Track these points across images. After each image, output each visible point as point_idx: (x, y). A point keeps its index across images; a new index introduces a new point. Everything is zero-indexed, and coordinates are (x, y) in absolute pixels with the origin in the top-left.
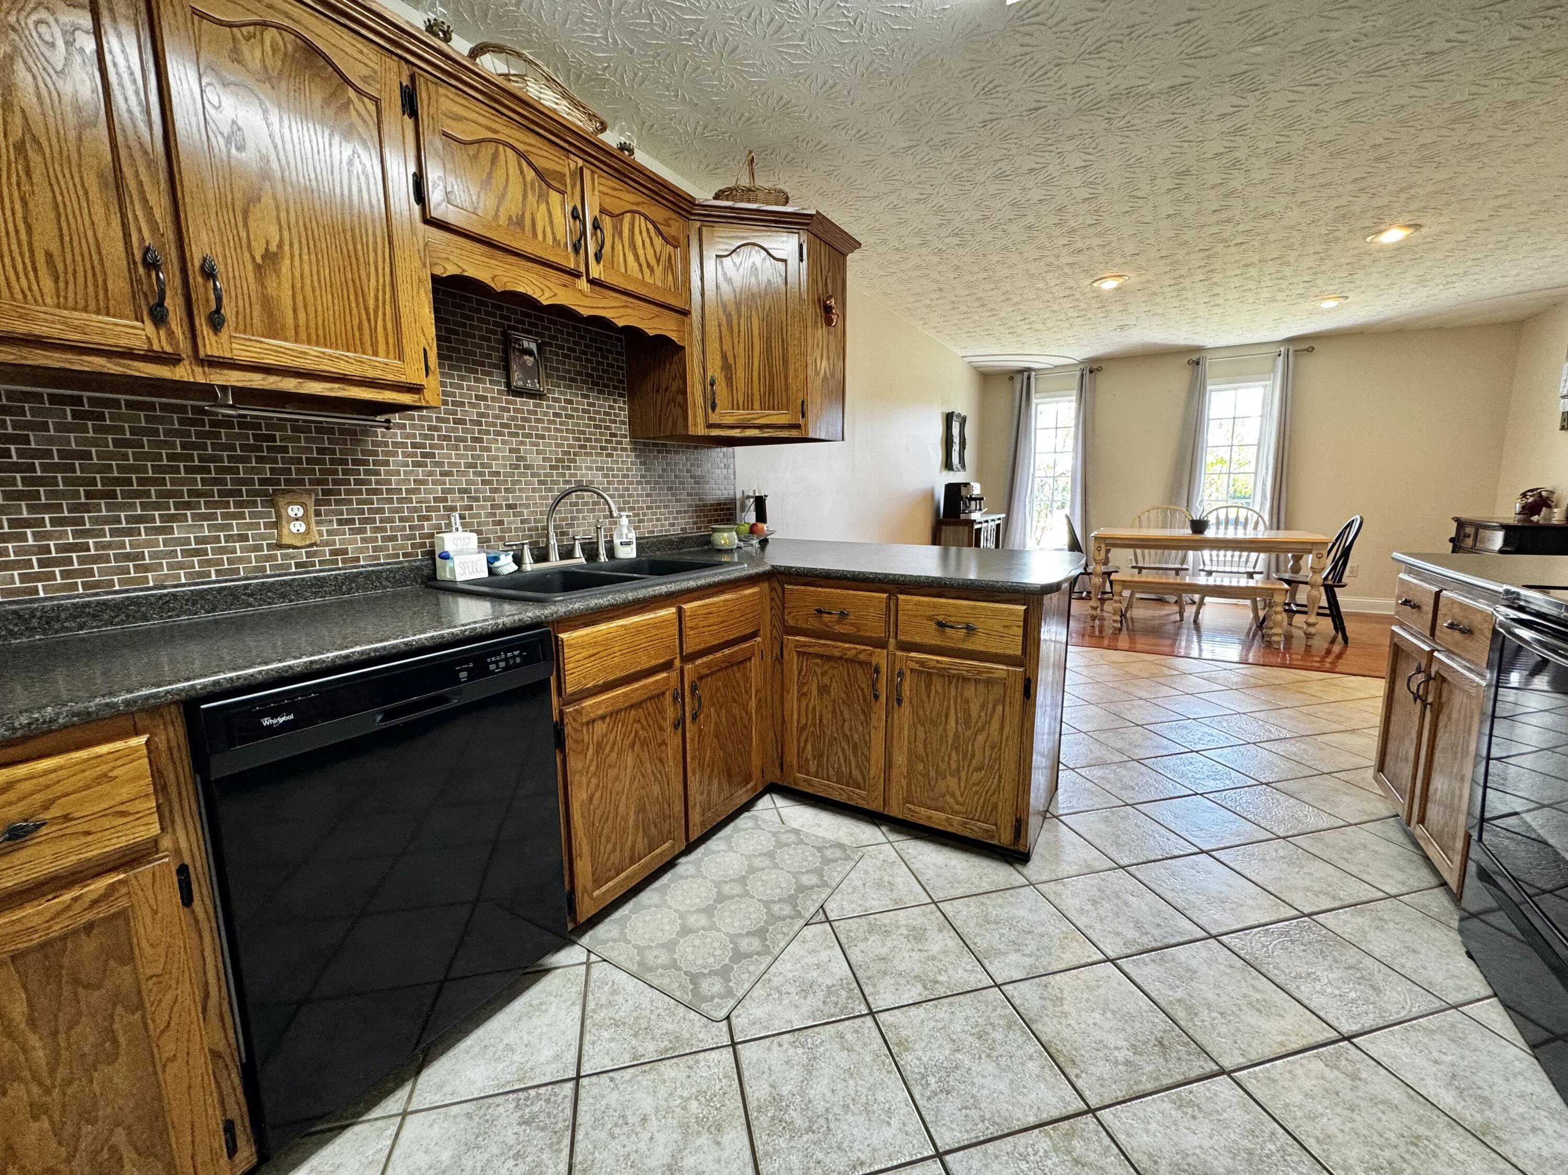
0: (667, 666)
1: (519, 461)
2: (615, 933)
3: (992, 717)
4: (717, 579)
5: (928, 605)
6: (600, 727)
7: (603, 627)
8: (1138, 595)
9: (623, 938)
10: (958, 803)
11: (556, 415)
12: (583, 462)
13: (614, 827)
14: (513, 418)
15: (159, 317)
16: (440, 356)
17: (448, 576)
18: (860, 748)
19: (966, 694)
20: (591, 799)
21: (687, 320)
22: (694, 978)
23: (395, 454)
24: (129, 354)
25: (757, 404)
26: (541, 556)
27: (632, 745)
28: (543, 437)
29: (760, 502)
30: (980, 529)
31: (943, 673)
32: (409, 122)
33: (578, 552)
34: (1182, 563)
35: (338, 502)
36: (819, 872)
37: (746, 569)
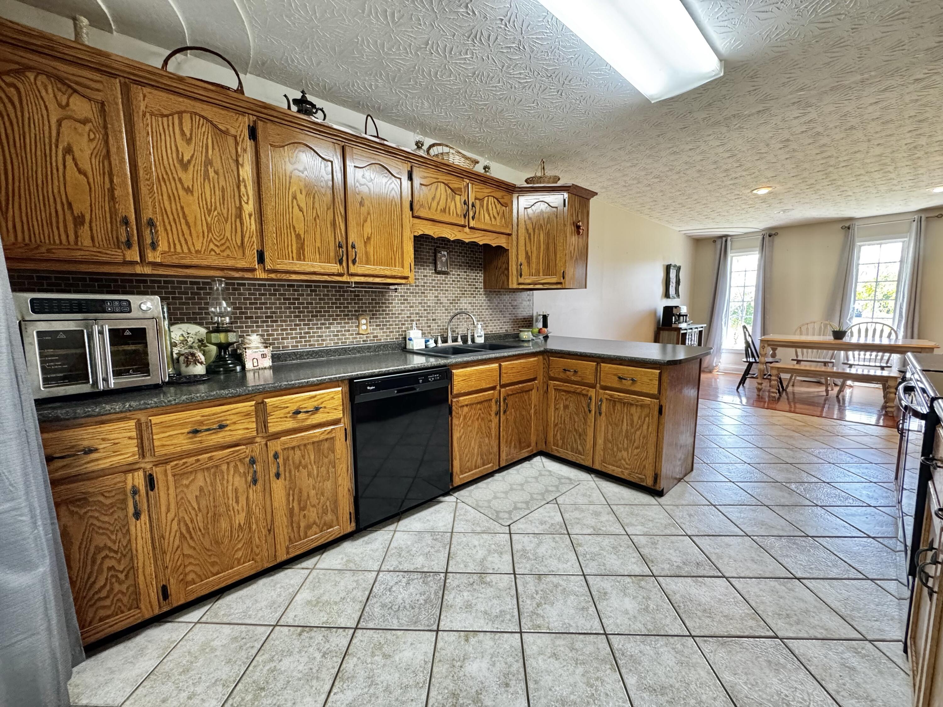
0: (493, 388)
1: (438, 301)
2: (467, 494)
3: (644, 423)
4: (517, 353)
5: (614, 368)
6: (466, 409)
7: (469, 369)
8: (798, 378)
9: (471, 496)
10: (627, 464)
11: (453, 281)
12: (463, 300)
13: (469, 451)
14: (437, 283)
15: (341, 262)
16: (415, 265)
17: (411, 348)
18: (582, 435)
19: (632, 412)
20: (461, 437)
21: (510, 237)
22: (497, 512)
23: (395, 300)
24: (333, 275)
25: (541, 274)
26: (445, 341)
27: (478, 419)
28: (447, 290)
29: (545, 318)
30: (686, 333)
31: (621, 401)
32: (410, 182)
33: (459, 339)
34: (831, 359)
35: (376, 318)
36: (557, 487)
37: (532, 349)
